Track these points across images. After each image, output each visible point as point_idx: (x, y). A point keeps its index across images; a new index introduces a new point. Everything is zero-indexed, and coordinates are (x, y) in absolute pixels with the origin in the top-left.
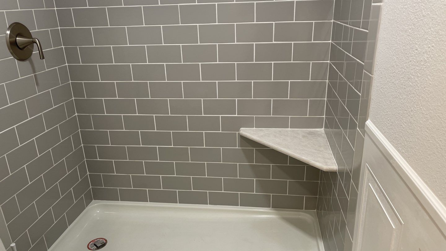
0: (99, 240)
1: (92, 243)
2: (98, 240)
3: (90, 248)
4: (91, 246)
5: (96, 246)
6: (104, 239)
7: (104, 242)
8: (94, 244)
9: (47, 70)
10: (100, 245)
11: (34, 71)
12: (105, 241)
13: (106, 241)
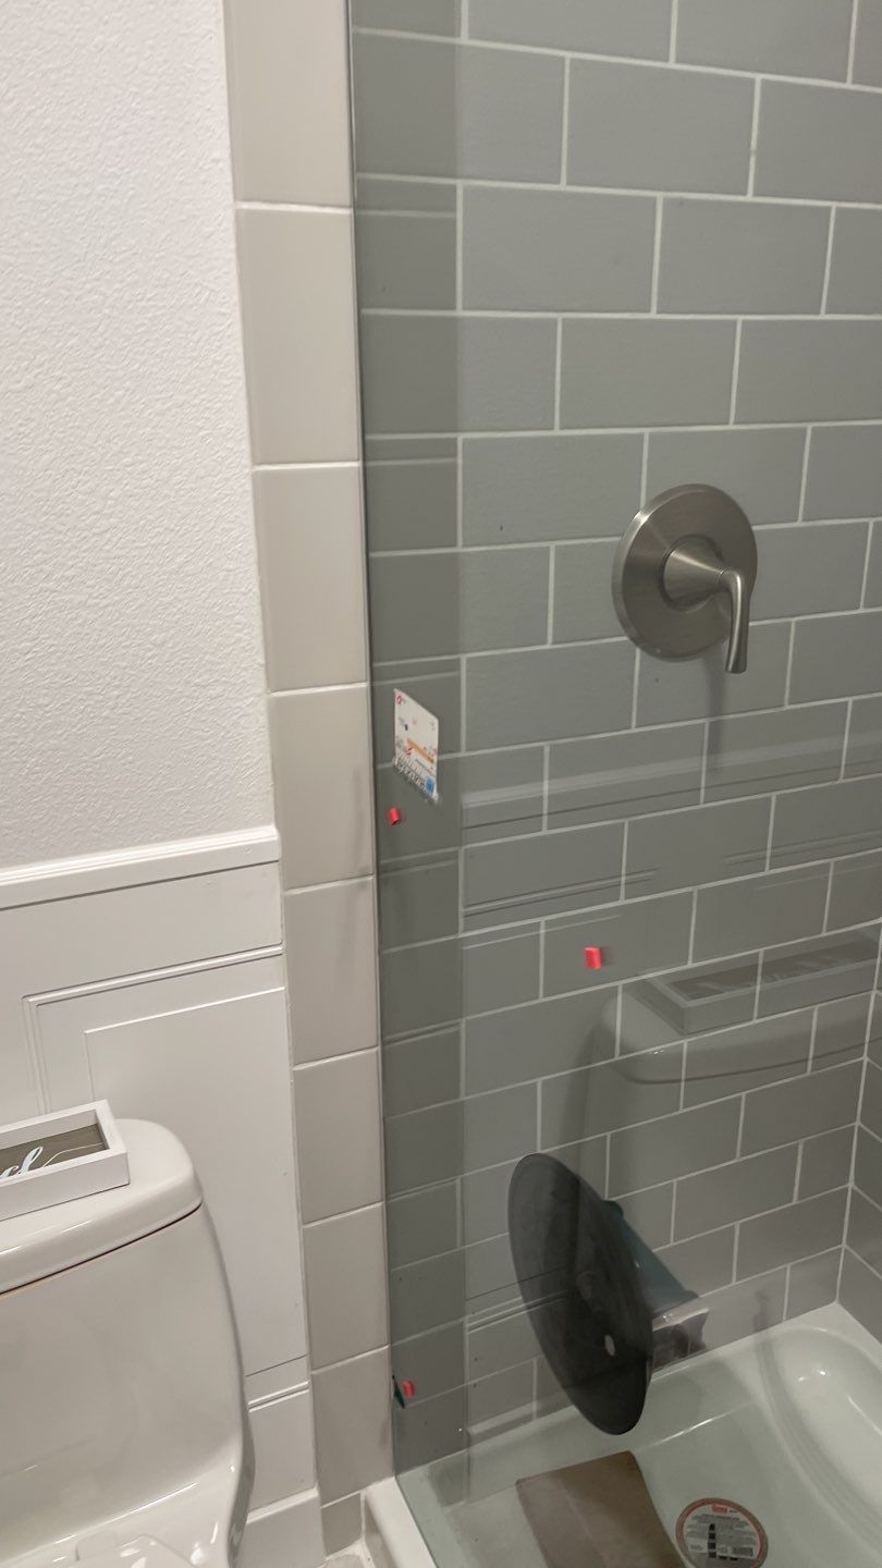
0: (743, 1518)
1: (707, 1509)
2: (739, 1515)
3: (686, 1530)
4: (695, 1522)
5: (712, 1546)
6: (763, 1538)
7: (750, 1551)
8: (712, 1527)
9: (788, 707)
10: (730, 1553)
11: (717, 705)
12: (756, 1551)
13: (763, 1553)
